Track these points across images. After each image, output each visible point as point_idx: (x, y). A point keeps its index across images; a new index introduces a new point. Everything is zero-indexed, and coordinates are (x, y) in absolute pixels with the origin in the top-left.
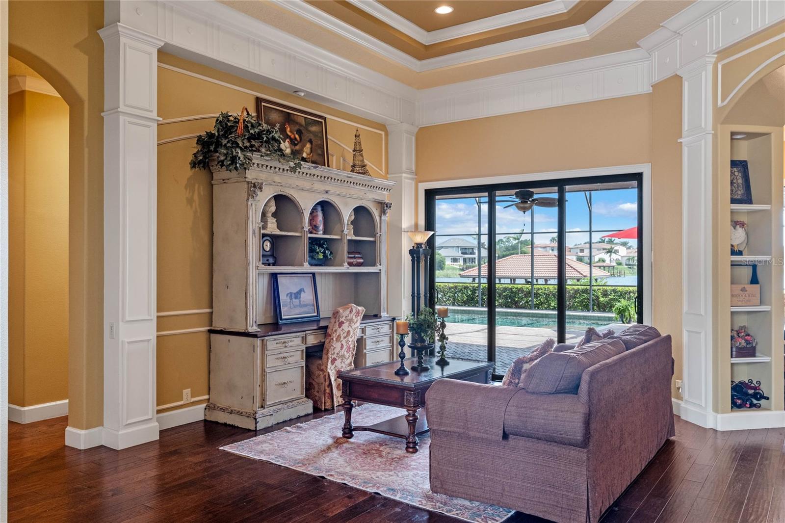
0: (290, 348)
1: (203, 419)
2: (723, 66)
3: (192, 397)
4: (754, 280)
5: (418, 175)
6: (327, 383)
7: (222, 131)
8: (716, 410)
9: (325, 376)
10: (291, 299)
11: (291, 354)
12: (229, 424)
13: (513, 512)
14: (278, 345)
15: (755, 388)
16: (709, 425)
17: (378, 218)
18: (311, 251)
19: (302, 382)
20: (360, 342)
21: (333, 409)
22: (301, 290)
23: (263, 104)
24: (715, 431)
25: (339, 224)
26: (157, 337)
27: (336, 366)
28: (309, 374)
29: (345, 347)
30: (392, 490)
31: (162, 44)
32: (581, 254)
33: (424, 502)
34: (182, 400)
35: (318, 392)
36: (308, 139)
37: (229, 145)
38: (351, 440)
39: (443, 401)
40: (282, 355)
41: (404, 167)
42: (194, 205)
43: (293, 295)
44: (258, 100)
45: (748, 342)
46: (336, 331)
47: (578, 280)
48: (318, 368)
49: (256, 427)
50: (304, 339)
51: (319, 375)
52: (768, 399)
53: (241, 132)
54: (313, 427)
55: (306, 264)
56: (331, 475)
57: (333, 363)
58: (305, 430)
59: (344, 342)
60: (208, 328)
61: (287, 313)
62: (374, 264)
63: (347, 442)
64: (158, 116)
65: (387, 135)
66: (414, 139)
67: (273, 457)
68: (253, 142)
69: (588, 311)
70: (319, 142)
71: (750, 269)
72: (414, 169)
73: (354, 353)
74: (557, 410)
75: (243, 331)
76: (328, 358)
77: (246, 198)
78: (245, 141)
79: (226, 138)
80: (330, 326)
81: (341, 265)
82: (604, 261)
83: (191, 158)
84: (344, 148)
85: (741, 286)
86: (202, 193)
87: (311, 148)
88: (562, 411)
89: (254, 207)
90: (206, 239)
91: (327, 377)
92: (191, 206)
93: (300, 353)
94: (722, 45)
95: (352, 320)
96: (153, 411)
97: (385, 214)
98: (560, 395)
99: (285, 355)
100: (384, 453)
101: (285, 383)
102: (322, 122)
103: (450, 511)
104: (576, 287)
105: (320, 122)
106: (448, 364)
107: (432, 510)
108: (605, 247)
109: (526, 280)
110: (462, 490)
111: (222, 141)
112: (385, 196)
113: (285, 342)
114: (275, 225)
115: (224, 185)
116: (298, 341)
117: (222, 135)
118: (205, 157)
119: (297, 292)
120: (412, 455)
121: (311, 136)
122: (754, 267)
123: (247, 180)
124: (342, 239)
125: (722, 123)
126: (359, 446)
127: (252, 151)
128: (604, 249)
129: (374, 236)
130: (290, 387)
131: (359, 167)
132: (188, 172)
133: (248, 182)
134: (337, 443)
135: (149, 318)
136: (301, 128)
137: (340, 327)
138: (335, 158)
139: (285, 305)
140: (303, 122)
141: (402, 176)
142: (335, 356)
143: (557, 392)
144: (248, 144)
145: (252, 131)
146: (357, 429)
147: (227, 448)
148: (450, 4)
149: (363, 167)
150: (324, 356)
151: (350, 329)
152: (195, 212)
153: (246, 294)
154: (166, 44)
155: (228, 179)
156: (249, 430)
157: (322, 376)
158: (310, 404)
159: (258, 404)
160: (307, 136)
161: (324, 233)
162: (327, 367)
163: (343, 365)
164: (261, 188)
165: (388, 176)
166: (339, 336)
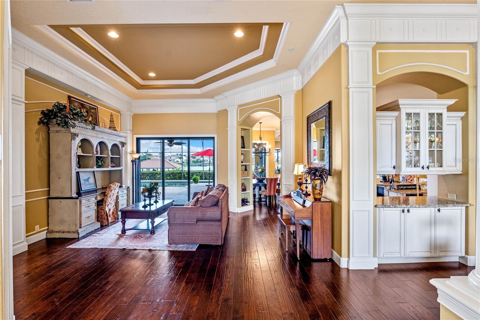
0: (91, 202)
1: (45, 238)
2: (240, 109)
3: (40, 229)
4: (246, 170)
5: (134, 132)
6: (106, 215)
7: (58, 110)
8: (238, 207)
9: (104, 212)
10: (85, 182)
11: (91, 204)
12: (62, 238)
13: (198, 245)
14: (86, 201)
15: (247, 200)
16: (236, 212)
17: (121, 148)
18: (97, 161)
19: (95, 216)
20: (117, 197)
21: (108, 225)
22: (89, 178)
23: (72, 99)
24: (238, 213)
25: (107, 151)
26: (26, 202)
27: (109, 208)
28: (98, 212)
29: (112, 200)
30: (155, 247)
31: (28, 68)
32: (170, 159)
33: (169, 248)
34: (35, 231)
35: (101, 219)
36: (90, 115)
37: (62, 116)
38: (126, 234)
39: (175, 214)
40: (88, 205)
41: (128, 128)
42: (40, 141)
43: (86, 180)
44: (69, 97)
45: (245, 187)
46: (109, 193)
47: (173, 169)
48: (101, 209)
49: (79, 237)
50: (96, 198)
51: (102, 212)
52: (249, 202)
53: (68, 111)
54: (105, 233)
55: (95, 167)
56: (128, 247)
57: (108, 206)
58: (102, 234)
59: (112, 198)
60: (47, 197)
61: (84, 188)
62: (119, 166)
63: (125, 235)
64: (25, 100)
65: (120, 115)
66: (131, 118)
67: (96, 246)
68: (75, 116)
69: (181, 180)
70: (95, 117)
71: (245, 166)
72: (132, 129)
73: (115, 202)
74: (213, 211)
75: (70, 197)
76: (106, 205)
77: (70, 140)
78: (71, 116)
79: (60, 113)
80: (107, 192)
81: (108, 167)
82: (178, 161)
83: (38, 120)
84: (104, 119)
85: (243, 172)
86: (43, 136)
87: (92, 119)
88: (215, 211)
89: (74, 144)
90: (46, 157)
91: (105, 212)
92: (38, 142)
93: (94, 204)
94: (240, 103)
95: (115, 189)
96: (24, 236)
97: (124, 147)
98: (213, 207)
99: (89, 205)
100: (142, 236)
101: (89, 217)
102: (96, 108)
103: (179, 249)
104: (177, 172)
105: (96, 109)
106: (158, 202)
107: (173, 250)
108: (179, 157)
109: (153, 169)
110: (181, 242)
111: (58, 114)
112: (123, 140)
113: (88, 200)
114: (81, 151)
115: (57, 133)
116: (94, 199)
117: (58, 112)
118: (48, 121)
119: (87, 179)
120: (153, 235)
121: (92, 114)
122: (246, 166)
123: (71, 132)
124: (108, 157)
125: (239, 125)
126: (131, 236)
127: (75, 120)
128: (178, 157)
129: (120, 155)
130: (91, 218)
131: (112, 128)
132: (37, 127)
133: (71, 133)
134: (121, 236)
135: (22, 194)
136: (88, 110)
137: (111, 192)
138: (101, 123)
139: (83, 185)
140: (88, 108)
141: (127, 132)
142: (108, 204)
143: (212, 206)
144: (72, 117)
145: (74, 112)
146: (127, 230)
147: (70, 247)
148: (155, 73)
149: (114, 128)
150: (104, 204)
151: (114, 192)
152: (41, 145)
153: (71, 181)
154: (30, 68)
155: (60, 131)
156: (75, 239)
157: (103, 212)
158: (99, 224)
159: (79, 227)
160: (90, 113)
161: (100, 155)
162: (105, 208)
163: (111, 207)
164: (77, 136)
165: (121, 131)
166: (110, 196)
